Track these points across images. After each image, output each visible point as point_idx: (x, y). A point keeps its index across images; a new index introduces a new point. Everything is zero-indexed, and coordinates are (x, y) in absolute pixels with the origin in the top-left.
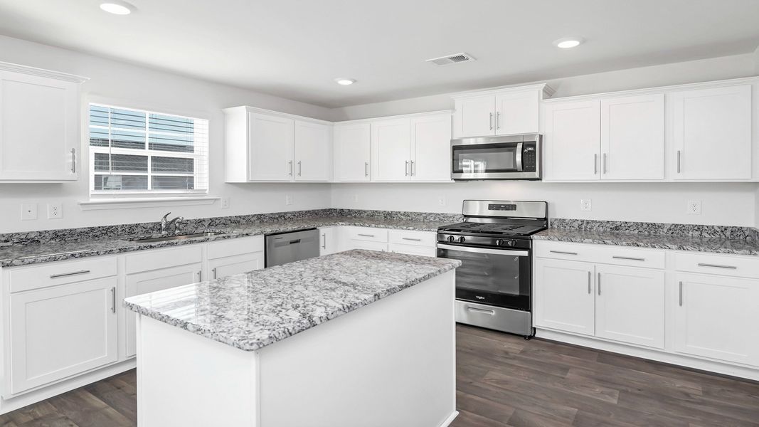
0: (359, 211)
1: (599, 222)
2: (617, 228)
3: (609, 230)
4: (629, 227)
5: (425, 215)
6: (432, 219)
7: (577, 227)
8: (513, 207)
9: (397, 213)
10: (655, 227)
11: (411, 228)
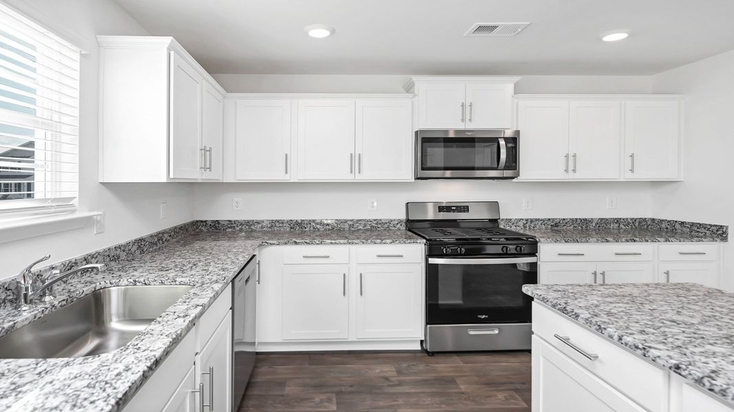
0: (248, 222)
1: (542, 220)
2: (556, 225)
3: (550, 227)
4: (566, 223)
5: (351, 223)
6: (361, 227)
7: (521, 226)
8: (465, 209)
9: (310, 222)
10: (586, 222)
11: (388, 241)
